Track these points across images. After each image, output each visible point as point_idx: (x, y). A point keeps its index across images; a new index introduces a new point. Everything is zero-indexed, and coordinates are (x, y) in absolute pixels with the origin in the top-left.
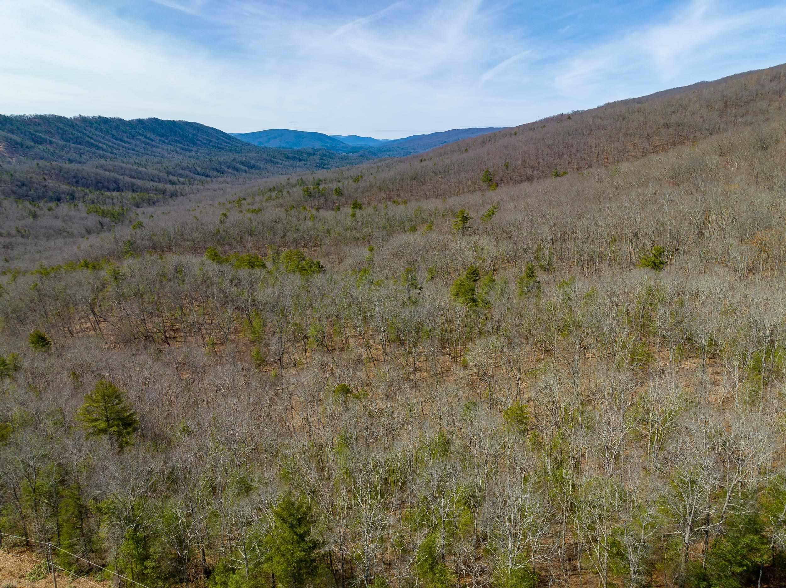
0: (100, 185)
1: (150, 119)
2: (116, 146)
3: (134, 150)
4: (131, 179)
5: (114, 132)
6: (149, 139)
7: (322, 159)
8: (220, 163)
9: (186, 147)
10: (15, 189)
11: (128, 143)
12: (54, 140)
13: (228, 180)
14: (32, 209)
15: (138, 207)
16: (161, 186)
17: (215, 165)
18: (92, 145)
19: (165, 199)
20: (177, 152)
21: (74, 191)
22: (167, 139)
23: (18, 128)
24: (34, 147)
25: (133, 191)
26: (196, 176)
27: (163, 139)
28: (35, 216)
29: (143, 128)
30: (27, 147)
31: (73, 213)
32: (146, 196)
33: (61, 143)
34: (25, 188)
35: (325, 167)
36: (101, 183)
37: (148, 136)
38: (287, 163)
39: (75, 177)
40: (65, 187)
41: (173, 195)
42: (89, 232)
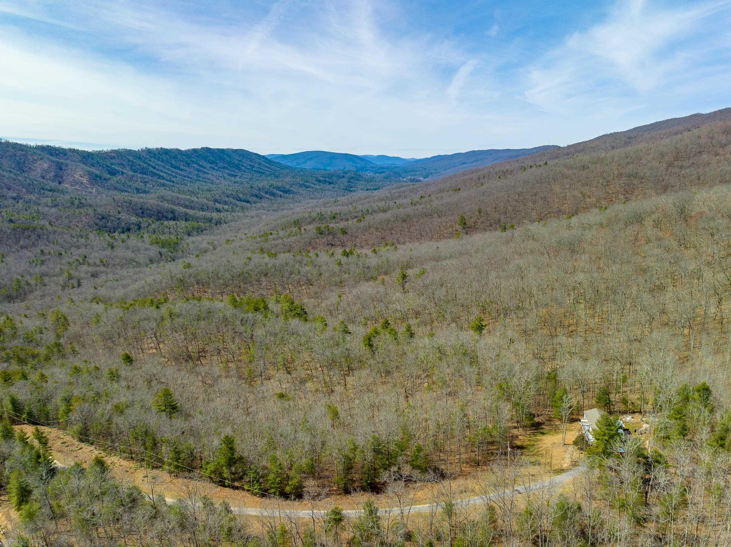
0: (160, 215)
1: (202, 148)
2: (174, 174)
3: (188, 178)
4: (184, 209)
5: (173, 162)
6: (202, 166)
7: (349, 182)
8: (260, 189)
9: (233, 173)
10: (97, 221)
11: (184, 170)
12: (125, 171)
13: (265, 205)
14: (111, 241)
15: (189, 235)
16: (208, 214)
17: (255, 192)
18: (154, 174)
19: (210, 227)
20: (224, 178)
21: (140, 223)
22: (216, 166)
23: (97, 162)
24: (109, 179)
25: (186, 220)
26: (238, 202)
27: (213, 166)
28: (113, 247)
29: (197, 156)
30: (104, 179)
31: (140, 244)
32: (196, 224)
33: (131, 173)
34: (104, 220)
35: (351, 189)
36: (161, 213)
37: (201, 164)
38: (318, 187)
39: (141, 209)
40: (134, 219)
41: (218, 223)
42: (151, 261)
